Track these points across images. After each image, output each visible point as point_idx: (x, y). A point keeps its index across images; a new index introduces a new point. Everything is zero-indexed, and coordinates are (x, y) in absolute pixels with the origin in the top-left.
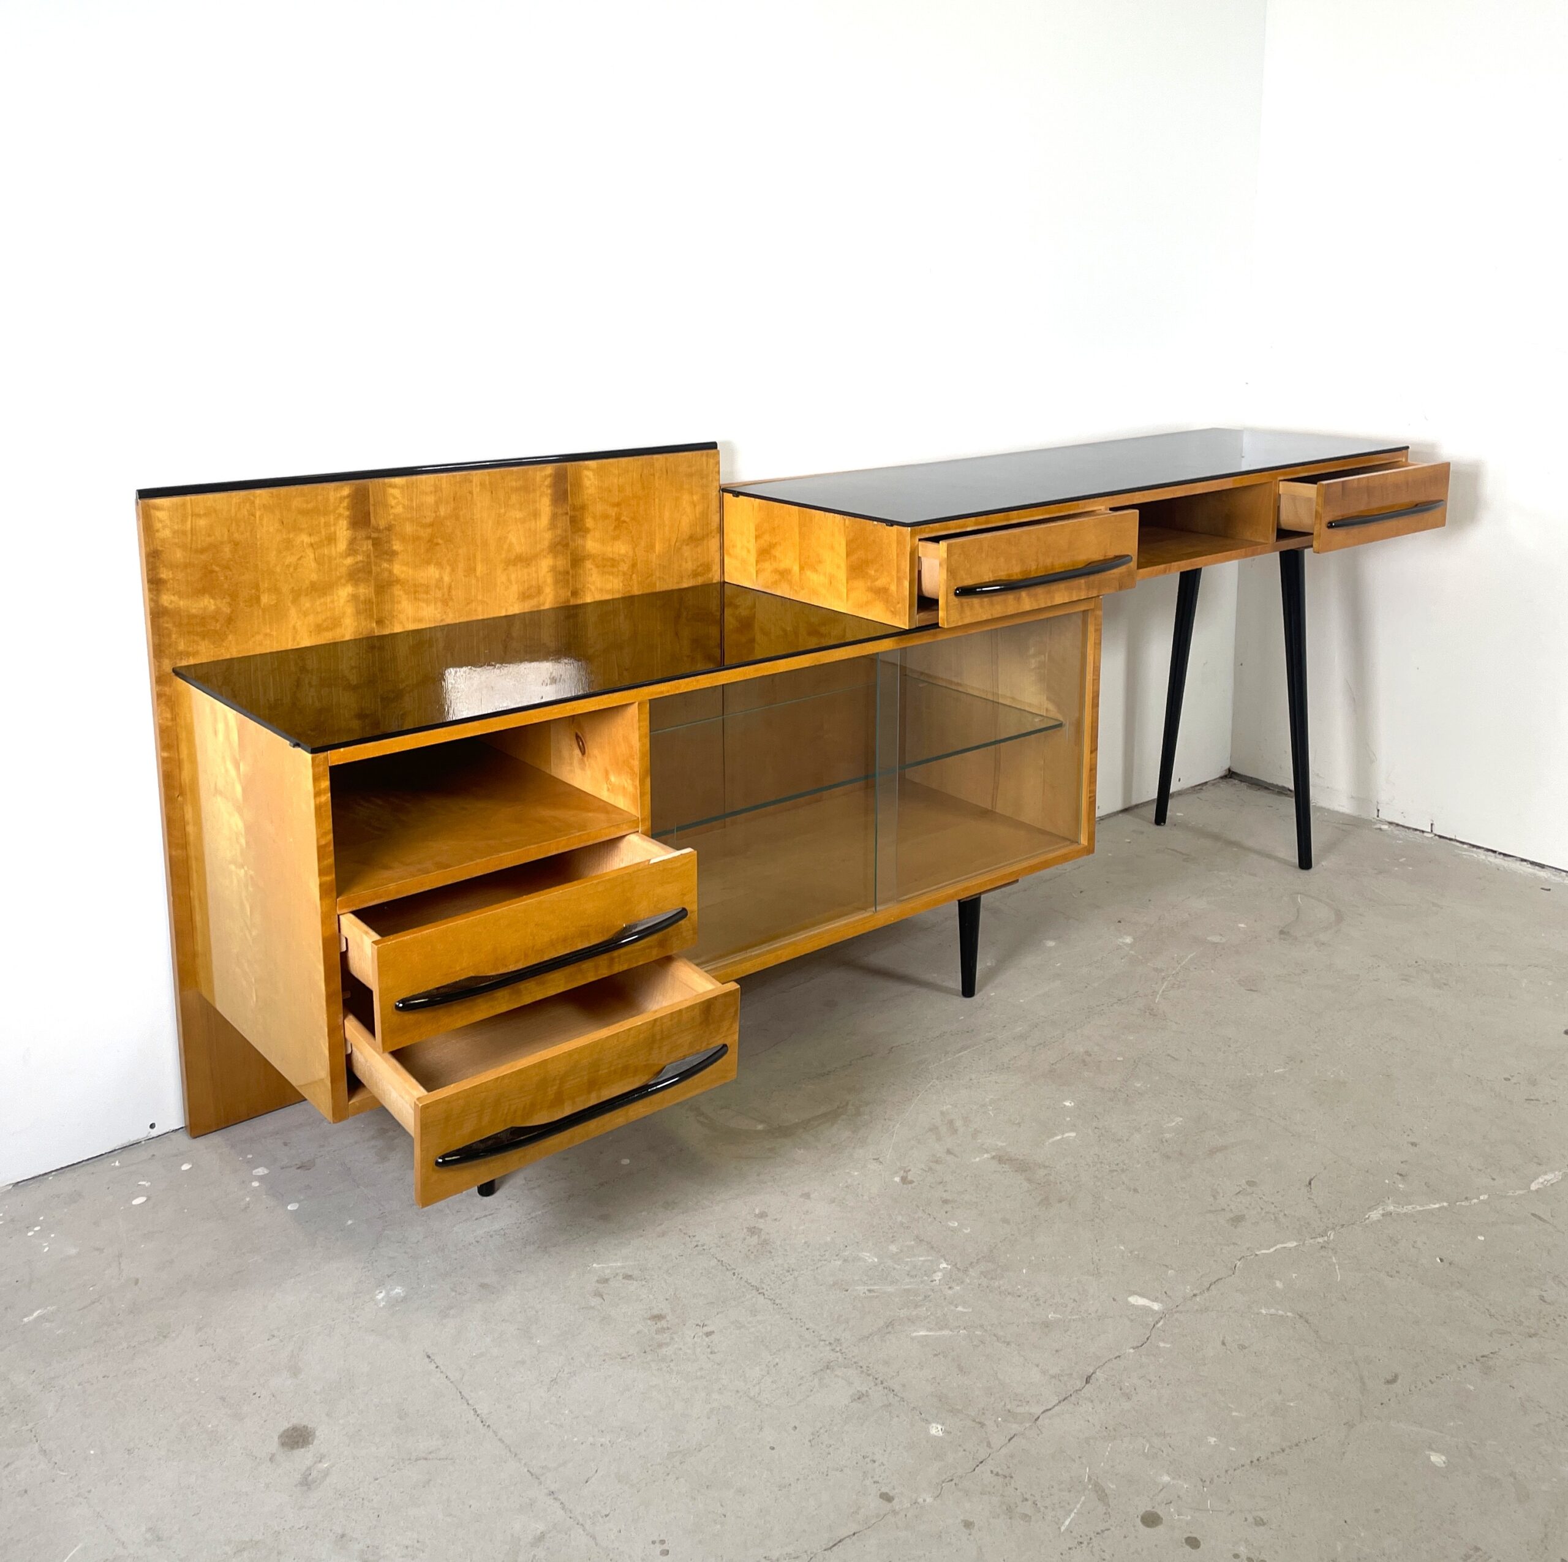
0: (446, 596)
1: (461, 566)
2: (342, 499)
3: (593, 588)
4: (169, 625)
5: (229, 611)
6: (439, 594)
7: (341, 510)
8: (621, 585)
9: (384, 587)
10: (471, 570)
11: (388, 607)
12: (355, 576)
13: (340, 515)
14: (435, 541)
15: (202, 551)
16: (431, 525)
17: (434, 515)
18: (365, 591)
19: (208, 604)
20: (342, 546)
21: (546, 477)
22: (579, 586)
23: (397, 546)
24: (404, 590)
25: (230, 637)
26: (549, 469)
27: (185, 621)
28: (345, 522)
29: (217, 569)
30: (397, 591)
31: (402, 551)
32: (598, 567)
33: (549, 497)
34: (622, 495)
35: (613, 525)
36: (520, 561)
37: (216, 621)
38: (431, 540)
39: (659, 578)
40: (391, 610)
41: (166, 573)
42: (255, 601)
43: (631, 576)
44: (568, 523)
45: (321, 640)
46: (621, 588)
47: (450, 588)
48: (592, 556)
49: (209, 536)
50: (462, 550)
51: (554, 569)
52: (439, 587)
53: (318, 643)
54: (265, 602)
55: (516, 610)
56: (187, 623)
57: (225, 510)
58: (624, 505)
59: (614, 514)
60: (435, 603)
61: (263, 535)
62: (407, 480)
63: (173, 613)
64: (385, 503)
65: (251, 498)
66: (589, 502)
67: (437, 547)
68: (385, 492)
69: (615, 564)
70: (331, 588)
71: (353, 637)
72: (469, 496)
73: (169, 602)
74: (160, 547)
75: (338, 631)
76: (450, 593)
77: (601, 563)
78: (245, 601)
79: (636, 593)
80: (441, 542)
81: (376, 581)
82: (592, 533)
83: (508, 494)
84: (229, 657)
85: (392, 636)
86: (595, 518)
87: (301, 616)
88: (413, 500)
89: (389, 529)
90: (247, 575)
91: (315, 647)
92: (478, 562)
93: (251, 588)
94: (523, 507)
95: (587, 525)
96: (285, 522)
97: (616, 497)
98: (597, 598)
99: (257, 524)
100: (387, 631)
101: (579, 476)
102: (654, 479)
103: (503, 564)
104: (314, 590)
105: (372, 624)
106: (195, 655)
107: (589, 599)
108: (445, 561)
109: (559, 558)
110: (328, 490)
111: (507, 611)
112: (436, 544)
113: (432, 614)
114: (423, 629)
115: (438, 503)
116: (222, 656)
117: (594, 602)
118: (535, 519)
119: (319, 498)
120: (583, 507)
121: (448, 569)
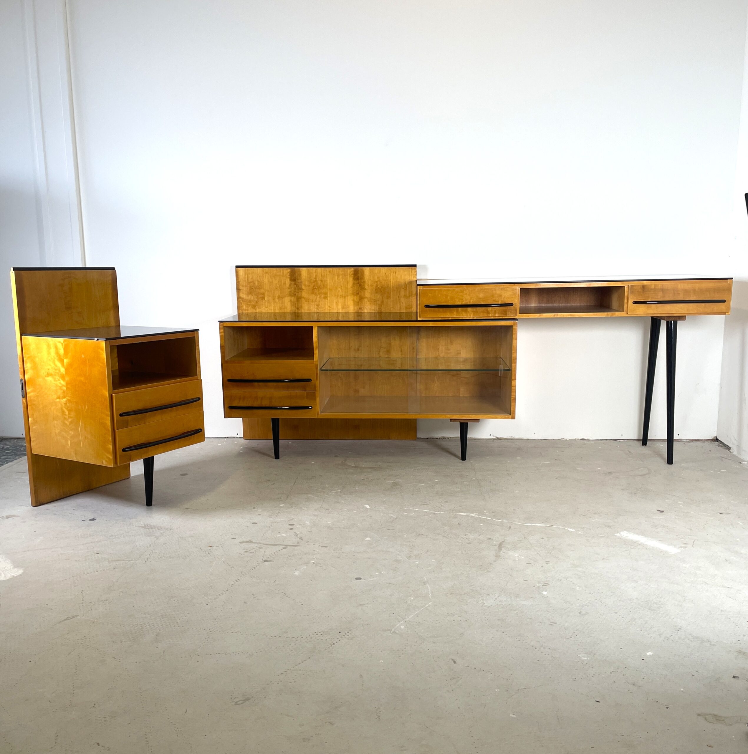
0: (318, 304)
1: (323, 296)
2: (288, 272)
3: (367, 308)
4: (242, 301)
5: (257, 299)
6: (316, 303)
7: (287, 276)
8: (377, 308)
9: (299, 299)
10: (326, 298)
12: (291, 295)
13: (287, 277)
15: (250, 283)
16: (314, 282)
17: (314, 280)
18: (294, 299)
19: (251, 297)
20: (288, 286)
21: (351, 271)
22: (362, 307)
23: (303, 287)
24: (305, 300)
25: (257, 307)
26: (352, 269)
27: (245, 301)
28: (288, 279)
29: (254, 288)
30: (303, 300)
31: (305, 289)
32: (369, 301)
33: (352, 278)
34: (378, 279)
35: (375, 289)
36: (342, 296)
37: (253, 302)
38: (314, 287)
39: (392, 307)
40: (301, 306)
41: (241, 288)
42: (263, 298)
43: (381, 306)
44: (359, 286)
45: (281, 311)
46: (377, 309)
47: (319, 302)
48: (367, 298)
49: (252, 279)
50: (324, 291)
51: (354, 300)
52: (316, 301)
53: (280, 312)
54: (266, 299)
55: (340, 311)
56: (246, 302)
57: (256, 273)
58: (379, 282)
59: (375, 285)
60: (315, 305)
61: (266, 280)
62: (307, 269)
63: (242, 298)
64: (300, 275)
65: (263, 270)
66: (366, 281)
67: (315, 289)
68: (300, 271)
69: (375, 301)
70: (284, 297)
71: (290, 312)
72: (326, 275)
73: (242, 295)
74: (240, 280)
75: (286, 310)
76: (319, 303)
77: (370, 300)
78: (261, 298)
79: (383, 311)
80: (317, 288)
81: (297, 297)
82: (367, 290)
83: (338, 276)
84: (256, 312)
85: (301, 313)
86: (368, 285)
87: (276, 304)
88: (308, 275)
89: (301, 282)
90: (262, 291)
91: (279, 313)
92: (328, 295)
93: (262, 295)
94: (343, 280)
95: (365, 288)
96: (272, 277)
97: (376, 280)
98: (369, 311)
99: (264, 277)
100: (300, 312)
101: (363, 272)
102: (390, 275)
103: (336, 297)
104: (279, 297)
105: (295, 309)
106: (248, 310)
107: (366, 311)
108: (318, 293)
109: (355, 297)
110: (284, 270)
111: (337, 311)
112: (315, 288)
113: (313, 309)
114: (310, 313)
115: (316, 276)
116: (254, 311)
117: (367, 312)
118: (348, 284)
119: (281, 271)
120: (364, 282)
121: (319, 296)
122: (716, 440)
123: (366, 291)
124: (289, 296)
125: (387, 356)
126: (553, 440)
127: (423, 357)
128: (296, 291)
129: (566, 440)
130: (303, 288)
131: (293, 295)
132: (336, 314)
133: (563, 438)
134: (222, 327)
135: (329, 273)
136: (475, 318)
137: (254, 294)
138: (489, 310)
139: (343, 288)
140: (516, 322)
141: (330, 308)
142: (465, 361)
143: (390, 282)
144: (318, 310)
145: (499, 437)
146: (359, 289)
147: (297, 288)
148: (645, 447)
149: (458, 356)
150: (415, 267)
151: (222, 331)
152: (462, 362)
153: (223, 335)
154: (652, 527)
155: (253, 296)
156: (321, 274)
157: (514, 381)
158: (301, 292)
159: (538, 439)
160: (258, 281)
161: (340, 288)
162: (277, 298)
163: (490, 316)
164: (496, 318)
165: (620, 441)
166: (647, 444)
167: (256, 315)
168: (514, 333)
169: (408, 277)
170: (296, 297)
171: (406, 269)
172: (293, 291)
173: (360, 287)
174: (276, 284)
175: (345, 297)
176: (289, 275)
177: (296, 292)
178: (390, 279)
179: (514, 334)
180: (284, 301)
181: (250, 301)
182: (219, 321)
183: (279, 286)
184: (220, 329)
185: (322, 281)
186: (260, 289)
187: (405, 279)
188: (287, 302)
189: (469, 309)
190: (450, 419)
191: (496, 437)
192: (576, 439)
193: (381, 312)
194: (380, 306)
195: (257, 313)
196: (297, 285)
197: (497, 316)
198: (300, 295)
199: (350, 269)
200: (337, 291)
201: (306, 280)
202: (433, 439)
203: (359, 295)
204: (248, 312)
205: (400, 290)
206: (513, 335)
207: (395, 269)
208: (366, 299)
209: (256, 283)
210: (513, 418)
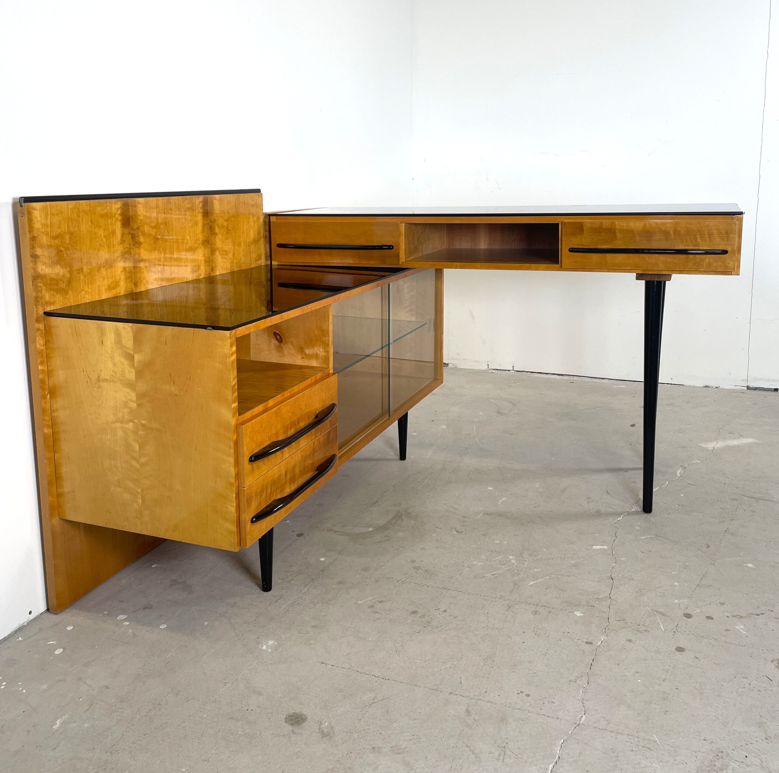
1: (168, 252)
2: (118, 209)
3: (219, 267)
5: (69, 276)
7: (118, 216)
9: (137, 263)
11: (139, 276)
12: (124, 256)
13: (117, 219)
15: (56, 238)
16: (155, 227)
17: (156, 221)
18: (129, 265)
19: (59, 271)
20: (118, 238)
21: (200, 203)
22: (214, 266)
24: (145, 265)
26: (201, 198)
27: (49, 282)
28: (119, 223)
29: (63, 249)
30: (142, 266)
31: (144, 242)
33: (201, 214)
35: (226, 232)
38: (155, 236)
39: (243, 262)
41: (39, 251)
46: (229, 267)
47: (164, 265)
49: (59, 228)
51: (204, 255)
55: (190, 278)
57: (65, 212)
59: (226, 225)
61: (83, 229)
62: (145, 200)
64: (136, 213)
66: (216, 218)
67: (158, 241)
68: (135, 206)
69: (227, 253)
70: (115, 263)
71: (124, 293)
72: (170, 211)
74: (36, 234)
77: (222, 253)
79: (236, 270)
83: (185, 211)
85: (140, 293)
86: (218, 226)
87: (102, 280)
88: (147, 212)
89: (138, 228)
94: (191, 219)
95: (216, 231)
96: (93, 222)
97: (226, 216)
98: (222, 272)
99: (81, 222)
101: (212, 203)
103: (184, 251)
104: (107, 264)
107: (219, 272)
109: (206, 249)
110: (112, 203)
115: (158, 215)
117: (221, 275)
118: (197, 226)
119: (108, 208)
120: (214, 221)
121: (163, 253)
123: (217, 237)
124: (122, 259)
128: (132, 247)
130: (141, 240)
131: (127, 256)
135: (174, 207)
137: (63, 263)
139: (191, 235)
146: (210, 235)
147: (133, 240)
150: (260, 193)
155: (62, 267)
156: (165, 210)
158: (139, 248)
160: (69, 231)
161: (188, 235)
162: (104, 267)
169: (256, 210)
170: (132, 259)
171: (254, 196)
172: (127, 247)
173: (211, 230)
174: (101, 235)
175: (195, 250)
176: (121, 215)
177: (132, 250)
178: (239, 214)
180: (115, 271)
183: (105, 240)
185: (165, 224)
186: (73, 249)
188: (119, 271)
193: (234, 272)
194: (232, 262)
196: (132, 234)
198: (137, 256)
199: (198, 198)
201: (144, 223)
203: (209, 246)
205: (250, 231)
208: (218, 251)
209: (68, 236)
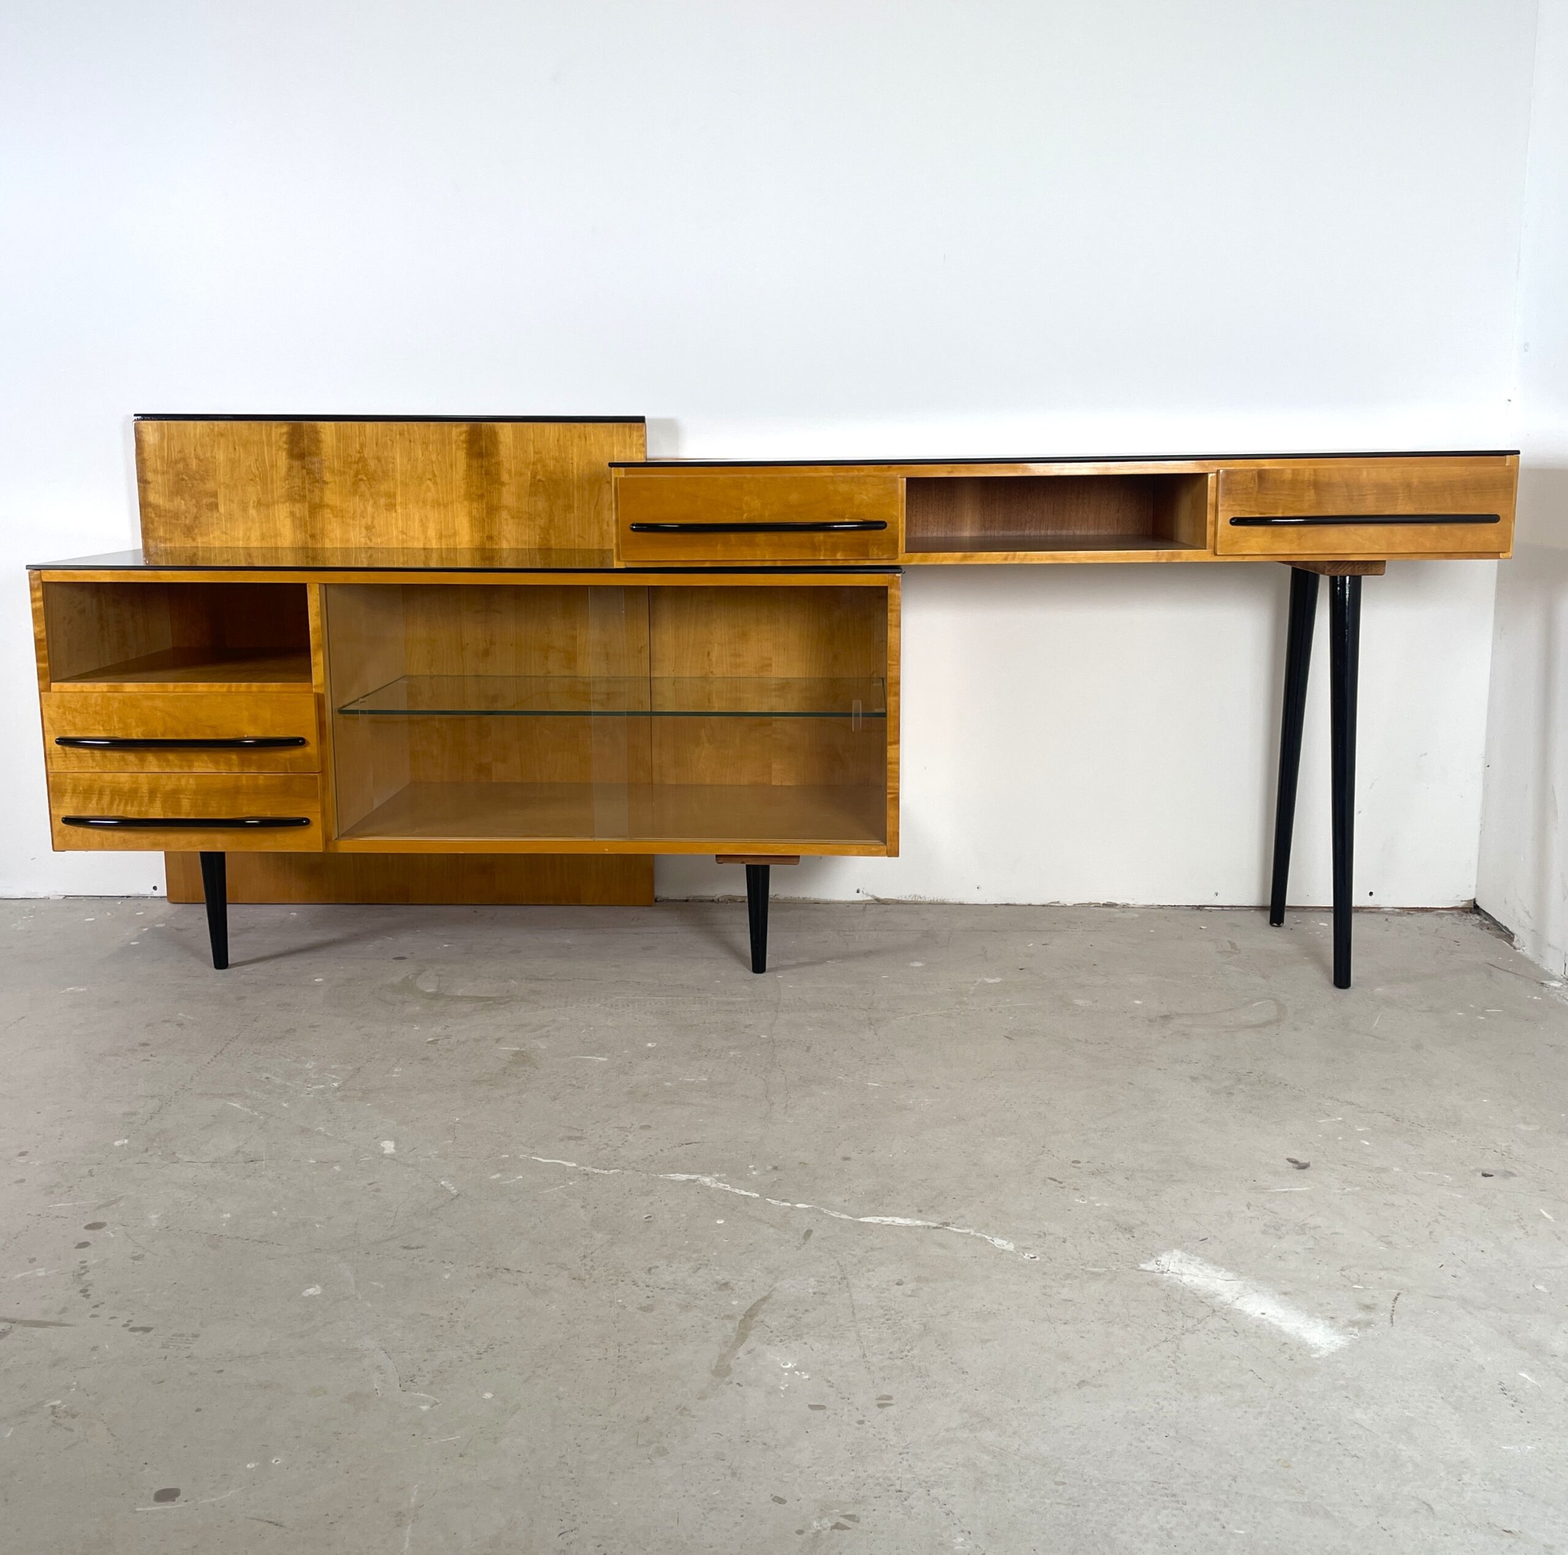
0: (370, 523)
1: (382, 501)
2: (281, 435)
3: (509, 536)
4: (153, 516)
6: (364, 522)
7: (281, 444)
8: (538, 537)
10: (391, 507)
11: (319, 525)
12: (292, 497)
13: (280, 448)
14: (360, 477)
15: (176, 462)
16: (357, 463)
17: (358, 455)
18: (301, 509)
19: (180, 504)
21: (461, 434)
22: (495, 533)
23: (327, 477)
24: (333, 514)
25: (196, 531)
26: (465, 427)
27: (163, 513)
28: (284, 453)
29: (186, 478)
30: (327, 513)
32: (513, 518)
33: (465, 451)
34: (537, 456)
35: (529, 483)
36: (437, 504)
37: (186, 518)
38: (356, 475)
39: (579, 536)
40: (322, 530)
41: (150, 476)
42: (214, 506)
43: (548, 531)
44: (484, 476)
45: (265, 545)
46: (538, 539)
47: (373, 517)
48: (506, 507)
49: (180, 452)
50: (383, 487)
52: (362, 516)
53: (263, 546)
54: (222, 509)
55: (434, 544)
56: (165, 516)
57: (192, 434)
58: (539, 466)
59: (529, 473)
60: (360, 528)
61: (221, 456)
62: (336, 425)
63: (156, 507)
64: (317, 441)
65: (212, 427)
66: (504, 459)
67: (362, 483)
68: (317, 432)
69: (532, 517)
70: (273, 504)
71: (291, 546)
72: (389, 443)
73: (153, 498)
74: (146, 455)
75: (279, 538)
76: (372, 522)
77: (517, 515)
78: (207, 505)
79: (554, 547)
80: (365, 478)
81: (310, 502)
82: (507, 487)
83: (425, 444)
84: (194, 544)
85: (323, 549)
86: (510, 474)
87: (250, 524)
88: (340, 442)
89: (321, 462)
90: (210, 485)
91: (262, 548)
92: (399, 499)
93: (211, 497)
94: (439, 457)
95: (502, 480)
96: (237, 448)
97: (532, 457)
98: (513, 545)
99: (216, 446)
100: (319, 546)
101: (494, 435)
102: (572, 445)
103: (421, 503)
104: (259, 504)
105: (306, 538)
106: (171, 540)
107: (505, 545)
108: (368, 495)
109: (475, 505)
110: (271, 426)
111: (424, 544)
112: (361, 480)
113: (357, 538)
114: (348, 548)
115: (362, 446)
116: (189, 544)
117: (510, 549)
118: (452, 468)
119: (264, 432)
120: (498, 463)
121: (371, 502)
122: (1474, 908)
123: (504, 490)
124: (286, 502)
125: (567, 672)
126: (1030, 905)
127: (665, 675)
128: (307, 486)
129: (1065, 906)
130: (325, 479)
131: (297, 497)
132: (422, 552)
133: (1056, 901)
134: (37, 583)
135: (398, 437)
136: (779, 564)
137: (186, 496)
138: (816, 539)
139: (439, 480)
140: (897, 575)
141: (405, 536)
142: (784, 686)
143: (572, 463)
144: (371, 540)
145: (882, 896)
146: (485, 484)
147: (310, 478)
148: (1278, 929)
149: (766, 674)
150: (640, 424)
151: (39, 594)
152: (775, 690)
153: (40, 609)
154: (1264, 1232)
155: (184, 499)
156: (377, 439)
157: (894, 747)
158: (322, 490)
159: (987, 903)
160: (197, 457)
161: (429, 479)
162: (254, 507)
163: (822, 558)
164: (840, 564)
165: (1210, 911)
166: (1282, 921)
167: (195, 554)
168: (892, 607)
169: (621, 452)
170: (307, 505)
171: (615, 429)
172: (299, 486)
173: (488, 477)
174: (250, 466)
175: (445, 506)
176: (286, 443)
177: (307, 490)
178: (570, 456)
179: (892, 611)
180: (274, 515)
181: (175, 514)
182: (28, 567)
183: (257, 472)
184: (32, 589)
185: (379, 460)
186: (203, 479)
187: (613, 456)
188: (282, 517)
189: (761, 537)
190: (717, 856)
191: (873, 896)
192: (1090, 904)
193: (550, 549)
194: (546, 531)
195: (197, 547)
196: (307, 469)
197: (841, 558)
198: (317, 500)
199: (457, 426)
200: (424, 487)
201: (333, 456)
202: (701, 901)
203: (485, 501)
204: (172, 545)
205: (600, 489)
206: (889, 614)
207: (585, 427)
208: (506, 511)
209: (194, 464)
210: (894, 853)
